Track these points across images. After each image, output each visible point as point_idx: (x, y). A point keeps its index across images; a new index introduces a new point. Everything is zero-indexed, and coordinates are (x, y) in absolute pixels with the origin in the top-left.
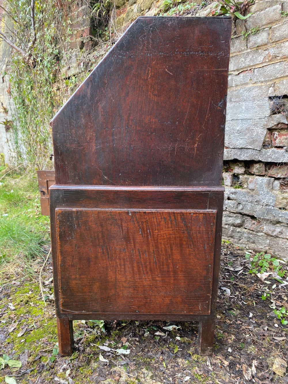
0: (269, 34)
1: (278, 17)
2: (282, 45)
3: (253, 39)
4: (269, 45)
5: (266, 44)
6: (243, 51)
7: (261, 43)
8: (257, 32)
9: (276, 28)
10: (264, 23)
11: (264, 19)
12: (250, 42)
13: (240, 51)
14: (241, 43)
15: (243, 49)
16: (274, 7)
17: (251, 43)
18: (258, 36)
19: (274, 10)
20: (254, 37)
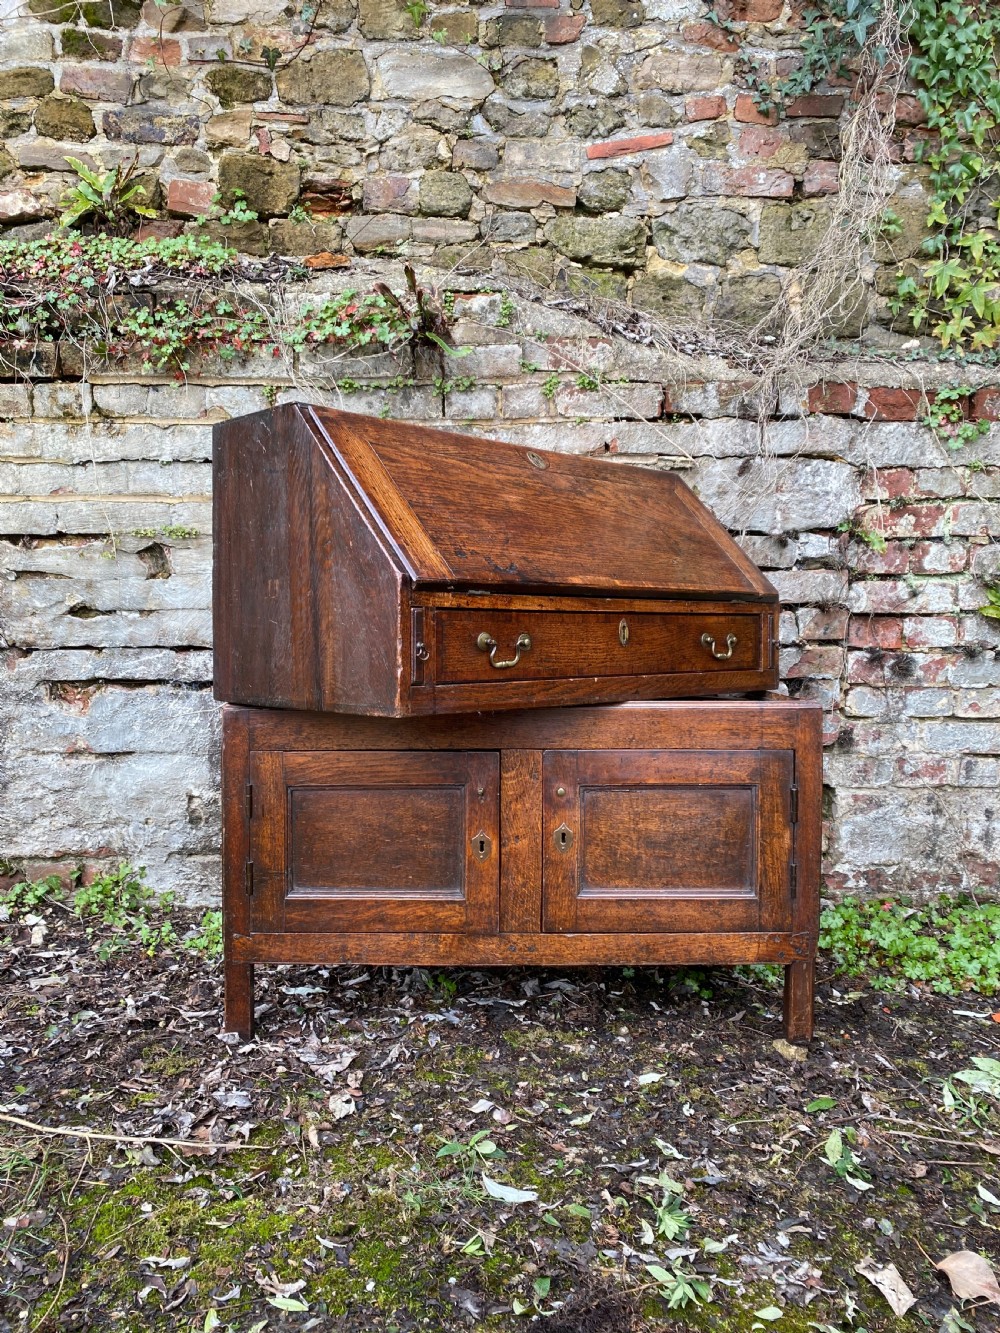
0: (496, 400)
1: (515, 368)
2: (526, 429)
3: (458, 401)
4: (497, 422)
5: (491, 420)
6: (434, 420)
7: (479, 413)
8: (469, 388)
9: (512, 391)
10: (486, 373)
11: (484, 363)
12: (450, 404)
13: (425, 420)
14: (427, 402)
15: (434, 415)
16: (508, 347)
17: (454, 408)
18: (472, 396)
19: (508, 353)
20: (463, 397)
